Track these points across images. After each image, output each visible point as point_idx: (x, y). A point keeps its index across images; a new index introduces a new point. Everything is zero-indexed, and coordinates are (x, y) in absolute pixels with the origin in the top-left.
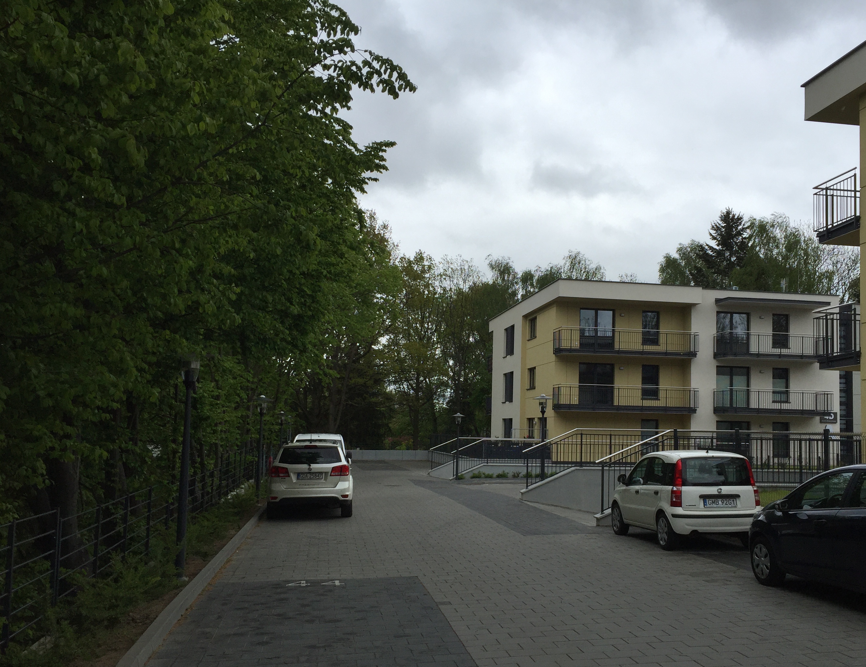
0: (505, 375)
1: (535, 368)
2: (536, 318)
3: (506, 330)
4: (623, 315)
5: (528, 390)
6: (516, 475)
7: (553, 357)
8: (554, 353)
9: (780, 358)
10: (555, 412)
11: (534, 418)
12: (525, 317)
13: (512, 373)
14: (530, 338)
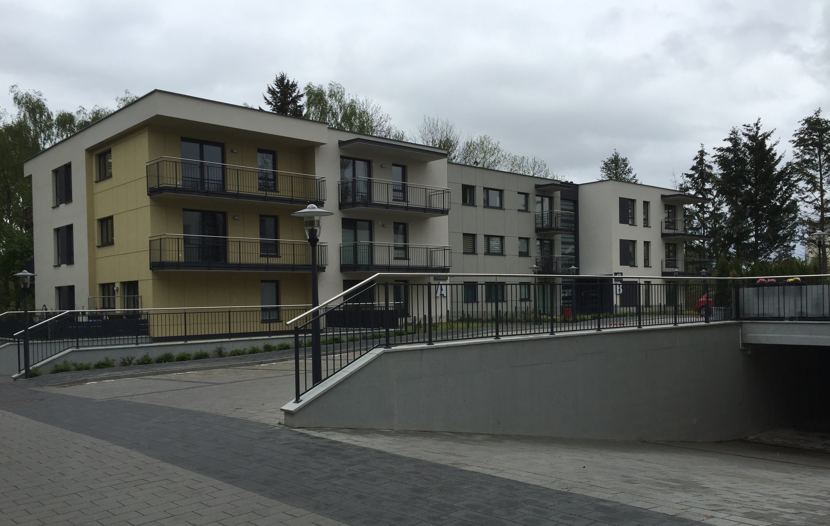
0: (57, 231)
1: (111, 218)
2: (109, 151)
3: (56, 172)
4: (235, 151)
5: (98, 247)
6: (127, 362)
7: (146, 200)
8: (148, 195)
9: (407, 210)
10: (154, 273)
11: (113, 284)
12: (90, 151)
13: (70, 228)
14: (98, 179)
